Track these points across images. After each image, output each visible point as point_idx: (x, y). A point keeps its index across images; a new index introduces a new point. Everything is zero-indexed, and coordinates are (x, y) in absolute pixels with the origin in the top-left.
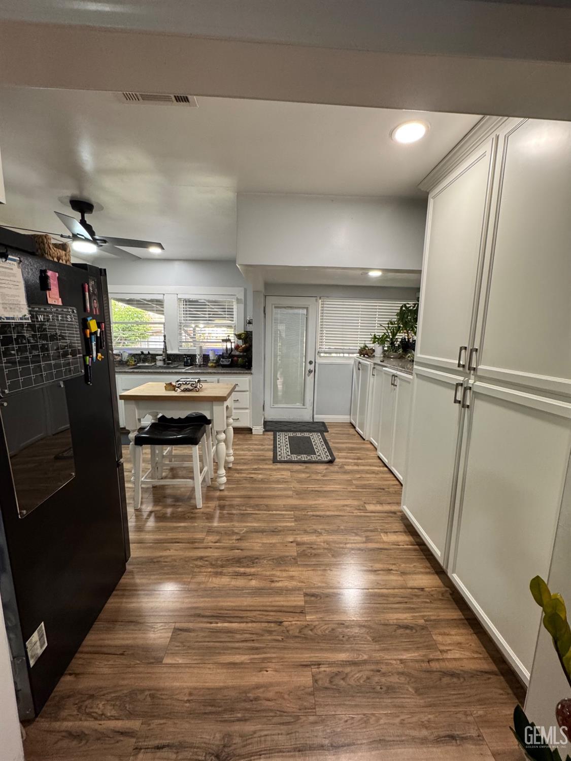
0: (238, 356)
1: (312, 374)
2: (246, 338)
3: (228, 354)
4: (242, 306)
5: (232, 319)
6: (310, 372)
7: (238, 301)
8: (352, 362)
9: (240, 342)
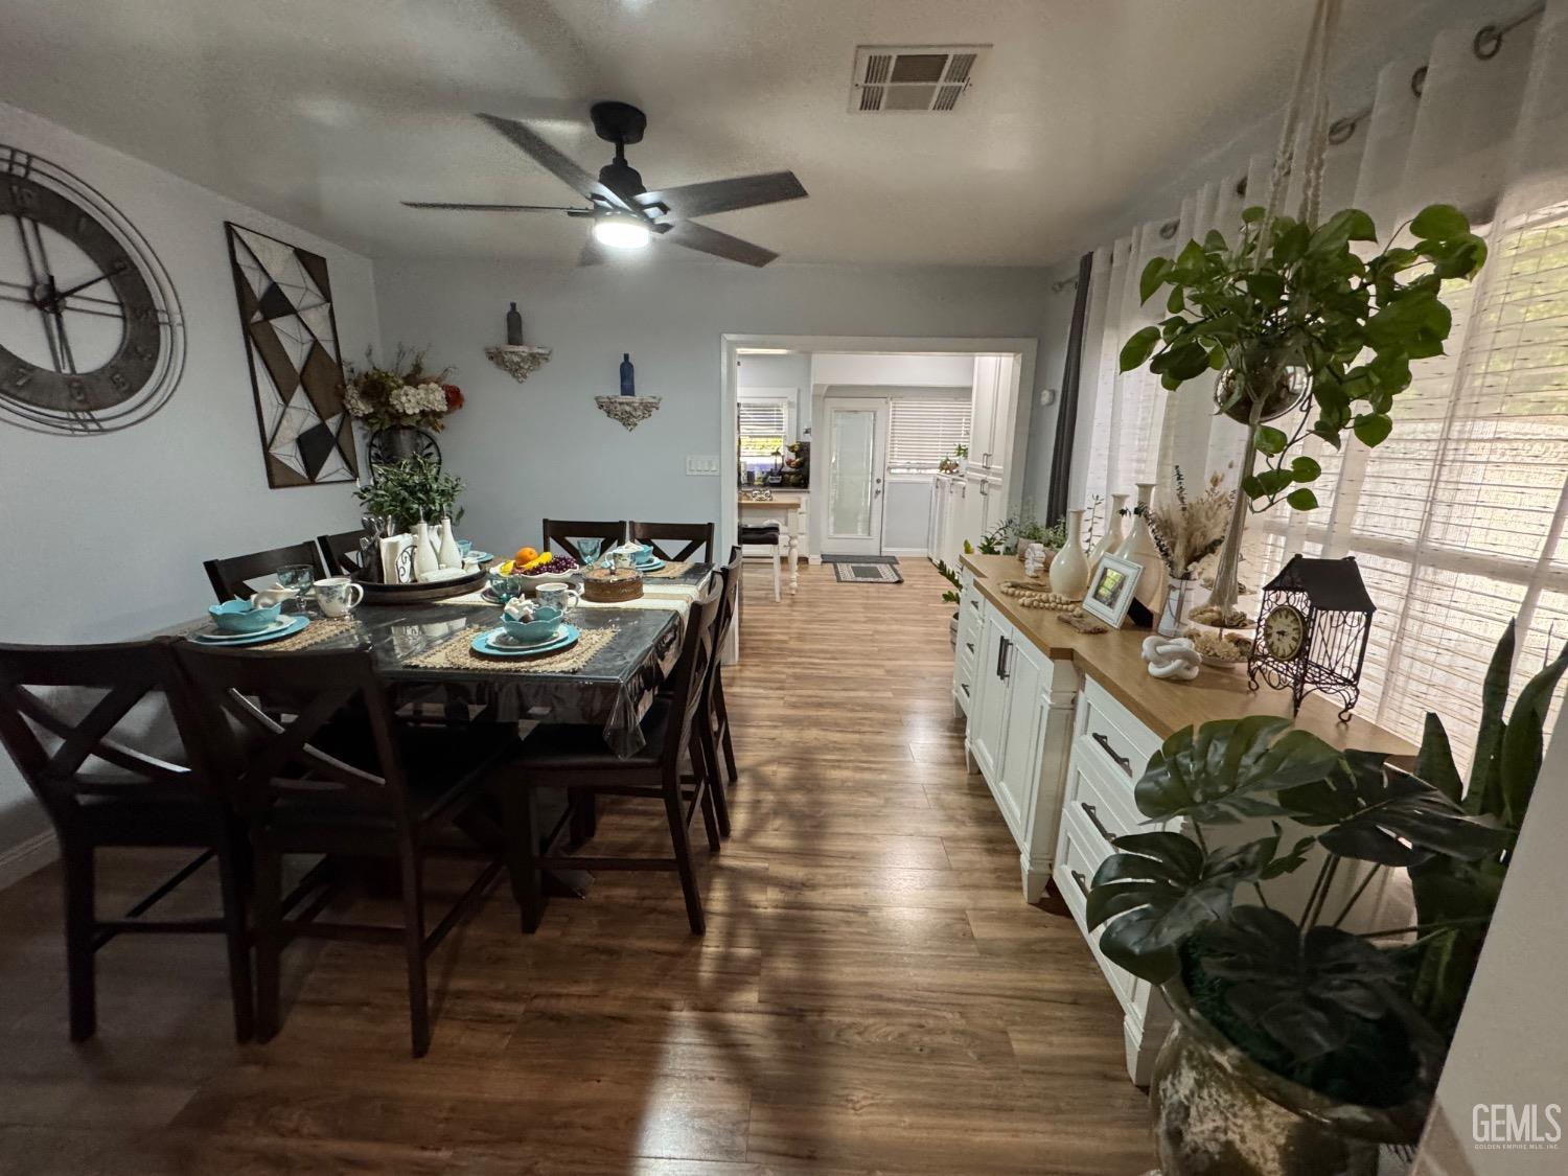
0: (790, 473)
1: (880, 495)
2: (802, 451)
3: (777, 472)
4: (794, 412)
5: (780, 426)
6: (878, 492)
7: (790, 404)
8: (931, 480)
9: (792, 456)
